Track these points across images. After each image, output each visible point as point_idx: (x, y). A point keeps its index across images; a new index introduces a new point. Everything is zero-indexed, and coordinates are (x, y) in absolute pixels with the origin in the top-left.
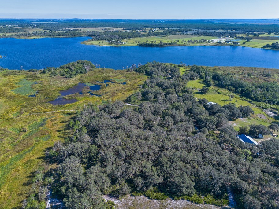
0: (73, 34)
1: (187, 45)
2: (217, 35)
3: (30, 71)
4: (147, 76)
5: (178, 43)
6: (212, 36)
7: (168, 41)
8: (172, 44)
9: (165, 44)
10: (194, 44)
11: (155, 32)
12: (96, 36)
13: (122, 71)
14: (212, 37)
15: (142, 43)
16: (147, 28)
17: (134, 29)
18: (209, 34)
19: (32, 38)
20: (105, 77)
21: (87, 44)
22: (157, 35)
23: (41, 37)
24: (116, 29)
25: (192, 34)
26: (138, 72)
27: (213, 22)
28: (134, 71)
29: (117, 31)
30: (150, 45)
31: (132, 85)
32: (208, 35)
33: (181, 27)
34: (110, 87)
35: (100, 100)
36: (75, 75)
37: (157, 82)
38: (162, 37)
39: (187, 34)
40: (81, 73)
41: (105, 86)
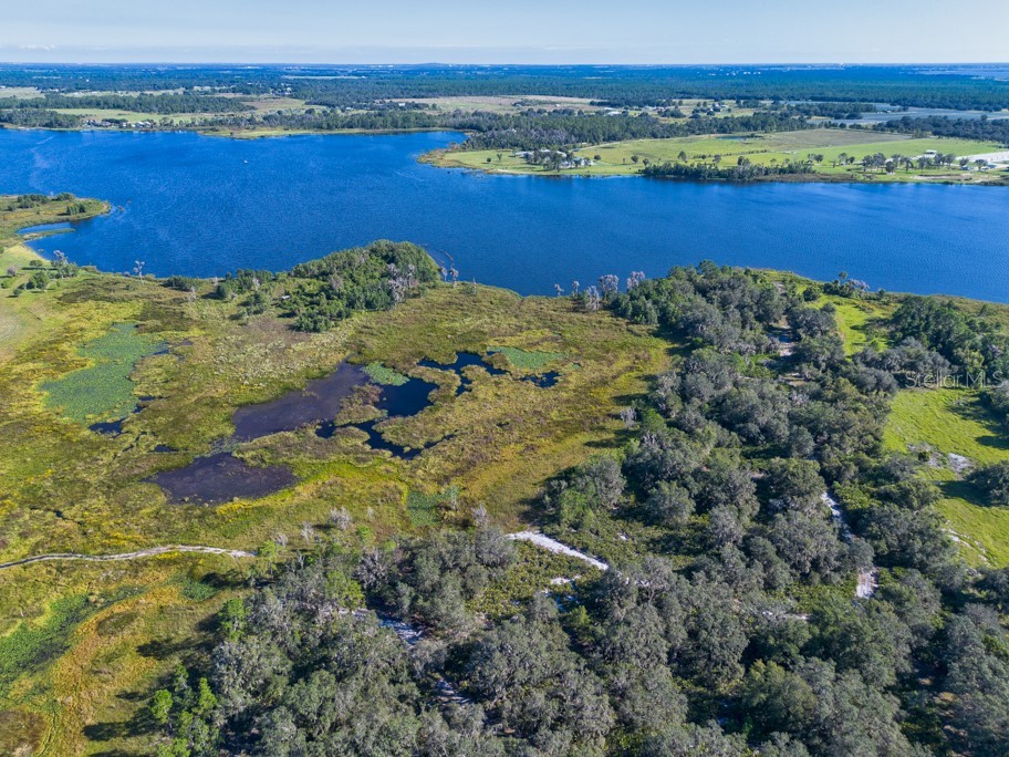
0: (400, 122)
1: (862, 178)
2: (996, 135)
3: (167, 285)
4: (666, 338)
5: (816, 166)
6: (972, 138)
7: (773, 160)
8: (792, 172)
9: (760, 170)
10: (891, 176)
11: (720, 115)
12: (482, 132)
13: (548, 306)
14: (971, 142)
15: (661, 164)
16: (685, 101)
17: (635, 104)
18: (960, 128)
19: (256, 134)
20: (466, 337)
21: (441, 163)
22: (724, 128)
23: (288, 133)
24: (563, 102)
25: (877, 128)
26: (623, 315)
27: (967, 77)
28: (606, 308)
29: (564, 112)
30: (694, 176)
31: (583, 392)
32: (954, 135)
33: (830, 95)
34: (475, 398)
35: (403, 487)
36: (340, 315)
37: (717, 393)
38: (748, 140)
39: (859, 127)
40: (369, 305)
41: (453, 393)
